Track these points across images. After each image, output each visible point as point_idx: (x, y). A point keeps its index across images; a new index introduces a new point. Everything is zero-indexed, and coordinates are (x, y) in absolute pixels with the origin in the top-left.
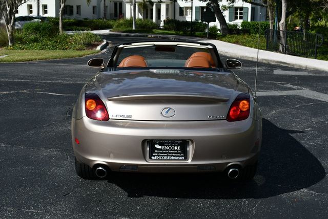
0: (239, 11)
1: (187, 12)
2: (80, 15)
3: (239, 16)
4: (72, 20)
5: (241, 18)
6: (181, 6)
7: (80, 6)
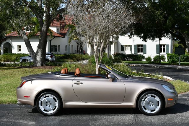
0: (162, 47)
1: (126, 48)
2: (59, 51)
3: (162, 50)
4: (62, 55)
5: (164, 52)
6: (122, 45)
7: (60, 45)
